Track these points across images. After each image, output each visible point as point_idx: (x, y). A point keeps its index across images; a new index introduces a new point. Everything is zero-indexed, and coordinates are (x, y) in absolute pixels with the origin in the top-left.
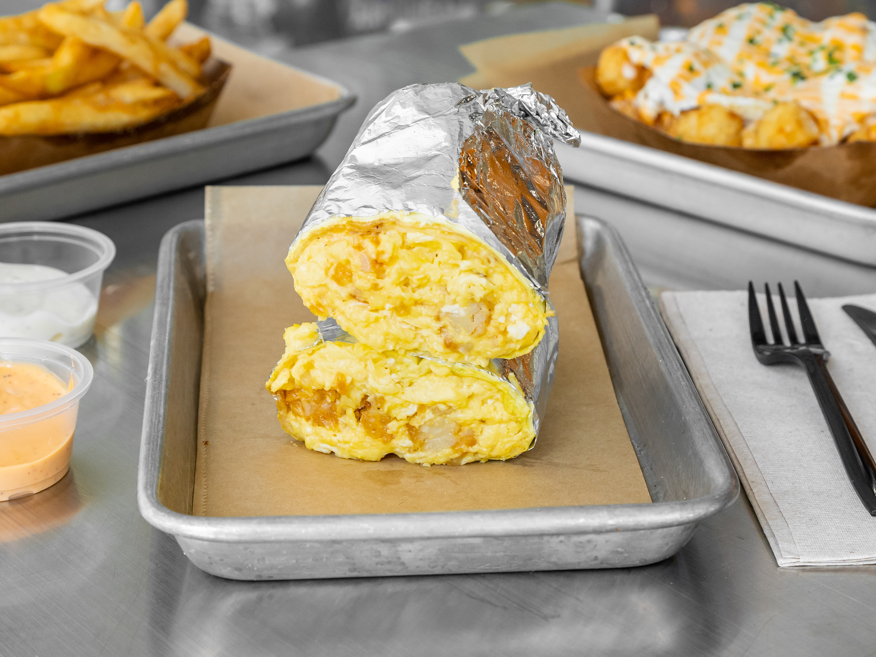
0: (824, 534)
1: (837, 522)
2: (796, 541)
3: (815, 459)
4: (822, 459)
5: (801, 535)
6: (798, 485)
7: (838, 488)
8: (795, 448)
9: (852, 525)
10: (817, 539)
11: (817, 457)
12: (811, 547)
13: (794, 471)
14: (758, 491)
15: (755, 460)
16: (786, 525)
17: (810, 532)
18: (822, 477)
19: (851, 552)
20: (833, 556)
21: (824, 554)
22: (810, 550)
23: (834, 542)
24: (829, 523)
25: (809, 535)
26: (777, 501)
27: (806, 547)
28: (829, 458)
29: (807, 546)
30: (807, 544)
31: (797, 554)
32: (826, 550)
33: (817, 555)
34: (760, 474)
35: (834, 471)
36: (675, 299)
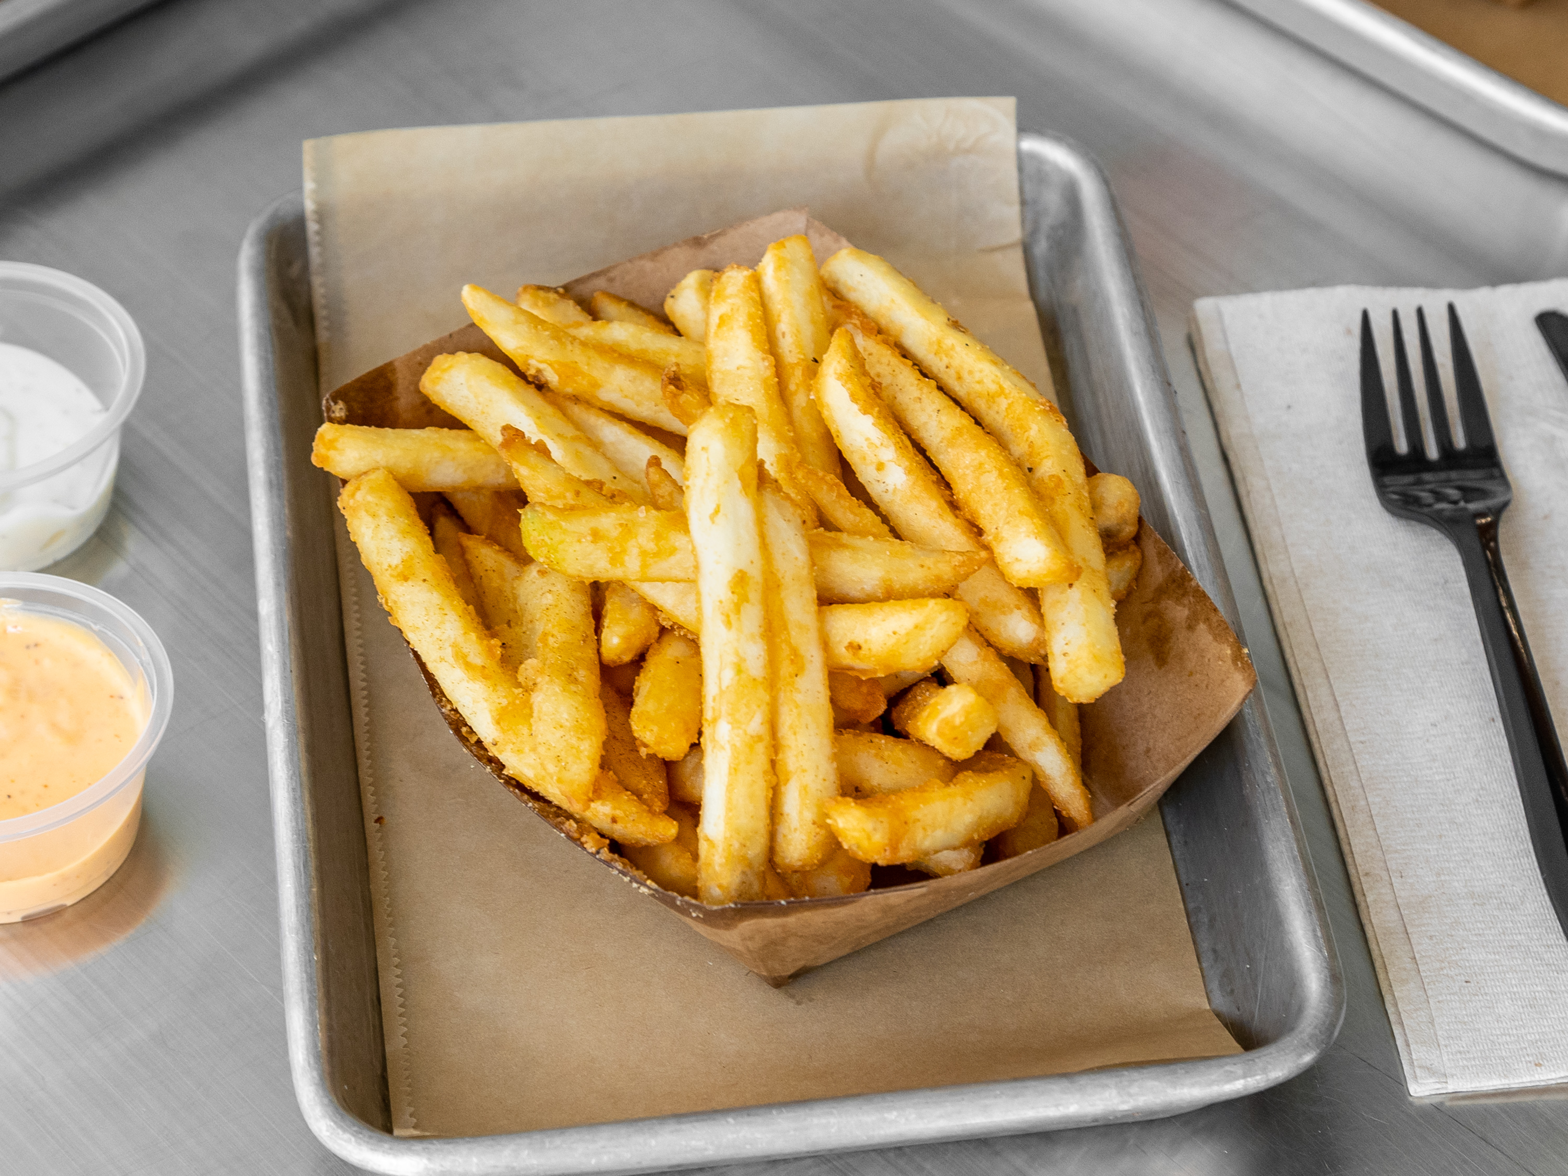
0: (1490, 1018)
1: (1513, 982)
2: (1442, 1042)
3: (1477, 801)
4: (1491, 799)
5: (1451, 1024)
6: (1447, 878)
7: (1518, 879)
8: (1442, 770)
10: (1477, 1033)
11: (1481, 792)
12: (1468, 1056)
13: (1441, 836)
14: (1375, 901)
15: (1370, 811)
16: (1425, 997)
17: (1467, 1015)
18: (1491, 850)
19: (1536, 1065)
20: (1506, 1076)
21: (1490, 1073)
22: (1465, 1062)
23: (1508, 1038)
24: (1500, 986)
25: (1465, 1023)
26: (1409, 930)
27: (1459, 1055)
28: (1502, 796)
29: (1460, 1052)
30: (1462, 1049)
31: (1443, 1071)
32: (1494, 1061)
33: (1478, 1074)
34: (1379, 853)
35: (1511, 831)
36: (1220, 314)
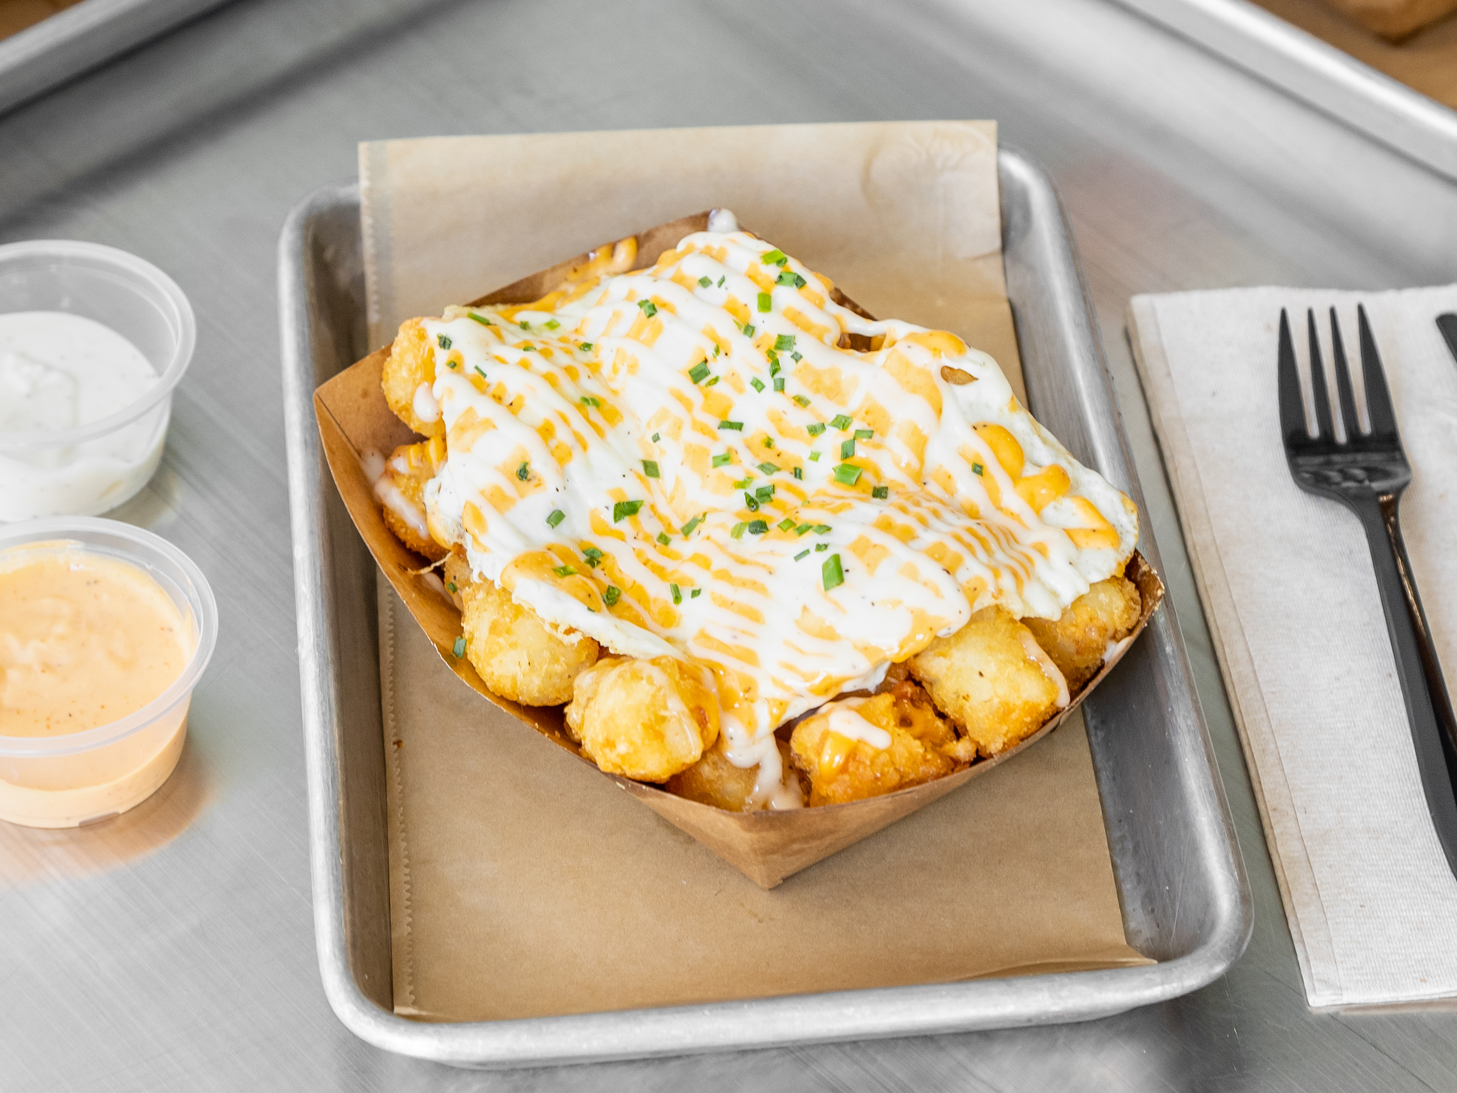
0: (1382, 939)
2: (1338, 959)
3: (1374, 747)
4: (1387, 745)
5: (1347, 943)
6: (1346, 814)
7: (1409, 817)
8: (1344, 719)
9: (1426, 913)
10: (1370, 952)
11: (1378, 739)
12: (1361, 971)
13: (1341, 777)
14: (1282, 833)
15: (1279, 754)
16: (1324, 919)
17: (1361, 936)
18: (1385, 790)
19: (1422, 981)
20: (1394, 991)
21: (1381, 987)
22: (1358, 977)
23: (1397, 956)
24: (1391, 911)
25: (1359, 943)
26: (1311, 860)
27: (1353, 971)
28: (1397, 743)
30: (1356, 965)
31: (1338, 984)
32: (1384, 977)
33: (1369, 988)
34: (1286, 791)
35: (1404, 774)
36: (1154, 310)
